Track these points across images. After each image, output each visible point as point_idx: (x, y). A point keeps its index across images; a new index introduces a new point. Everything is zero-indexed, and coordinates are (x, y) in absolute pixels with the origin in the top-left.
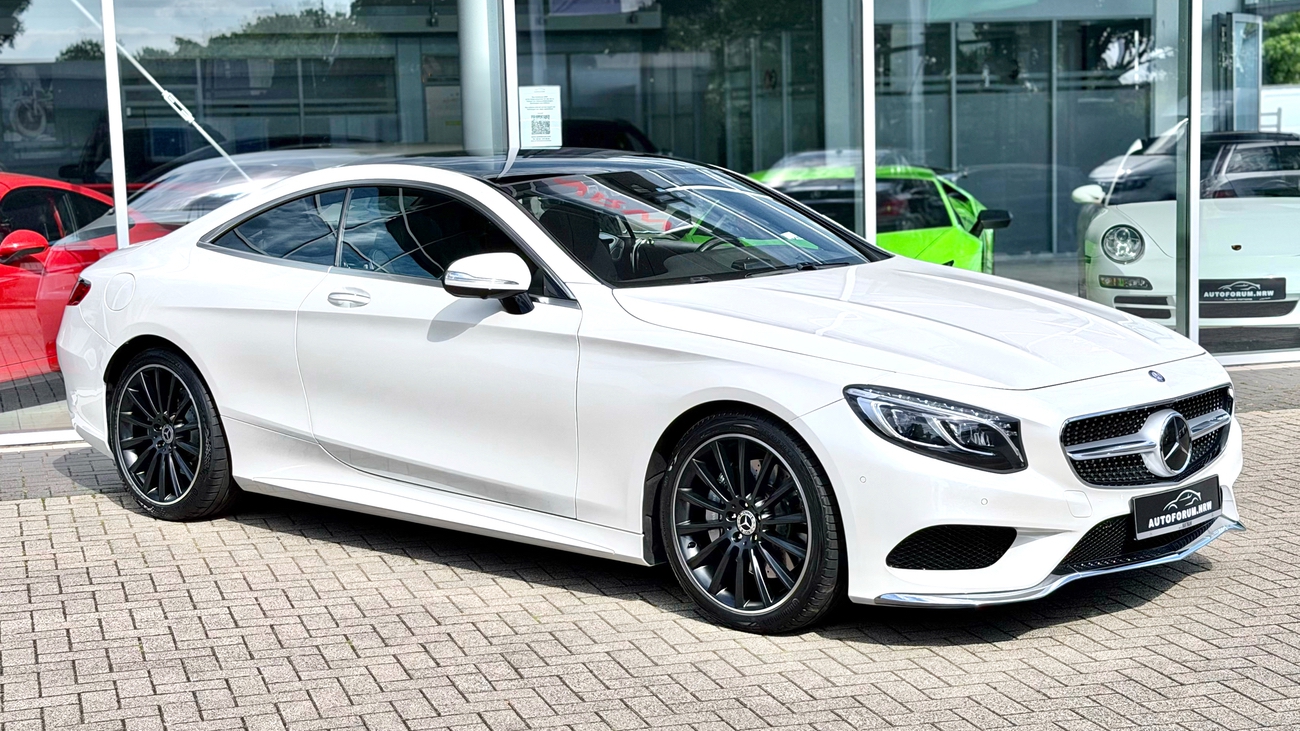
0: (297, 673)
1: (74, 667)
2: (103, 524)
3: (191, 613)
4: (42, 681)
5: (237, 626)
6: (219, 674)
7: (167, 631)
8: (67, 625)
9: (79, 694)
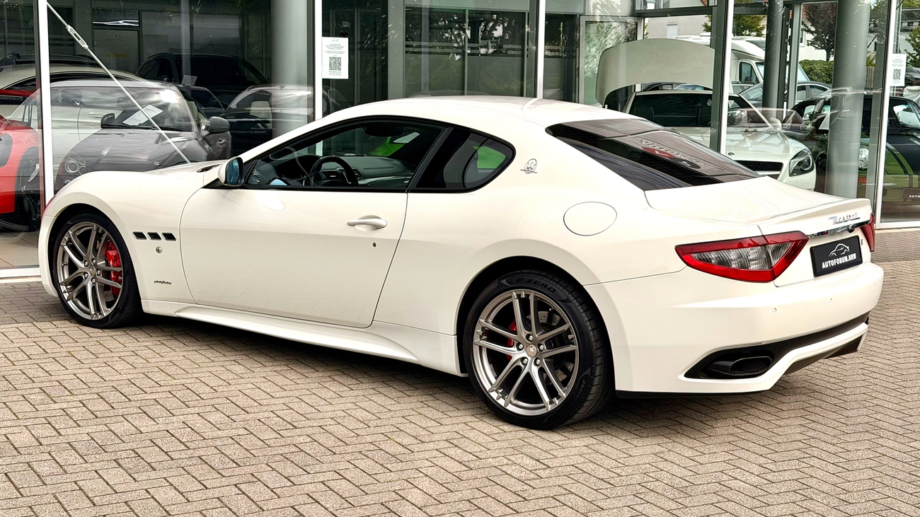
0: (381, 465)
1: (206, 463)
2: (101, 344)
3: (248, 417)
4: (194, 475)
5: (296, 428)
6: (325, 467)
7: (246, 432)
8: (162, 427)
9: (235, 485)
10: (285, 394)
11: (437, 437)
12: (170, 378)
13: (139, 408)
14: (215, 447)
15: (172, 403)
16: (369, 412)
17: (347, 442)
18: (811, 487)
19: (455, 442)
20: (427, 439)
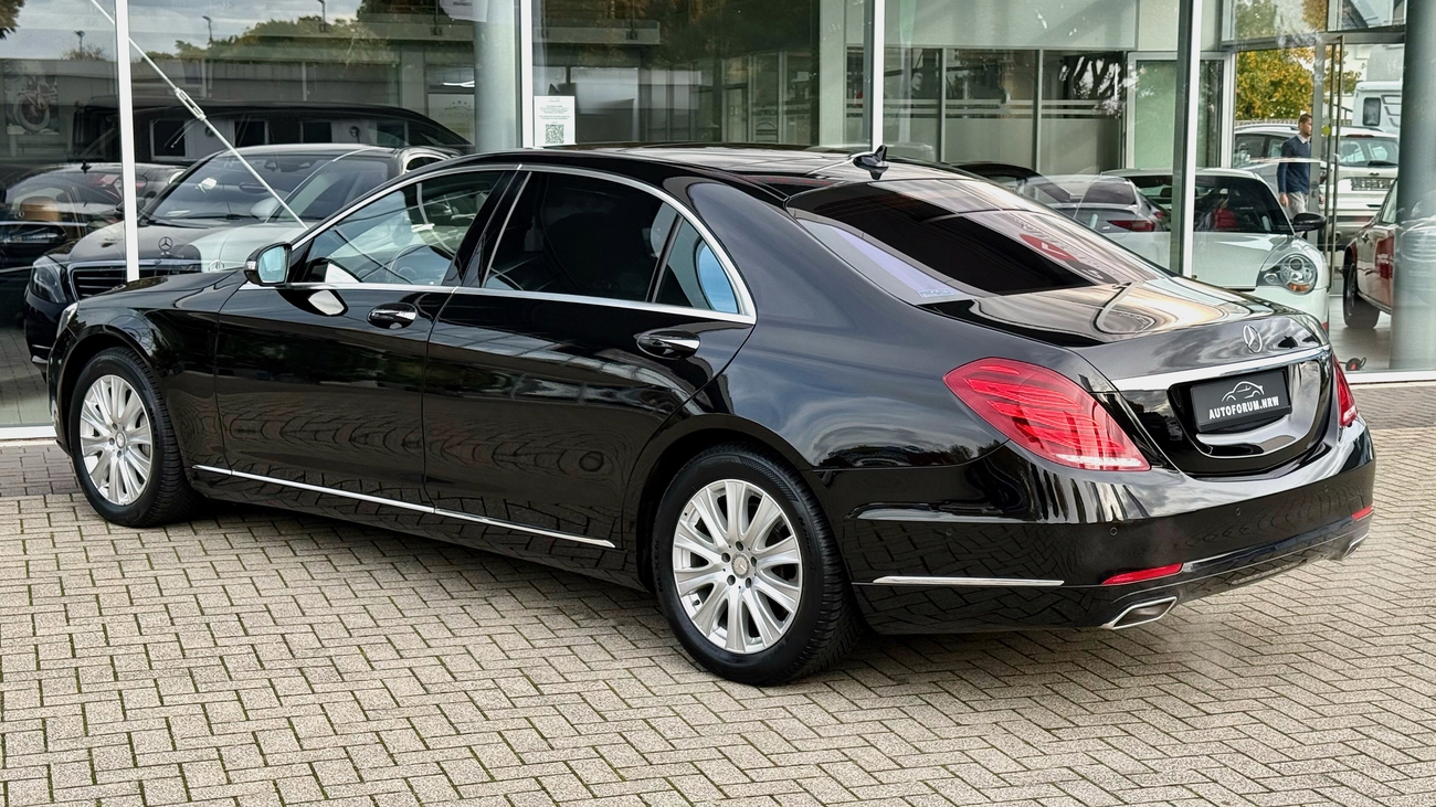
0: (310, 685)
1: (77, 678)
3: (198, 620)
4: (44, 689)
5: (247, 635)
6: (228, 684)
7: (174, 638)
8: (69, 630)
9: (84, 704)
10: (283, 591)
11: (429, 652)
12: (148, 567)
13: (65, 605)
14: (111, 657)
15: (113, 599)
16: (372, 617)
17: (298, 655)
18: (892, 731)
19: (446, 660)
20: (414, 653)
